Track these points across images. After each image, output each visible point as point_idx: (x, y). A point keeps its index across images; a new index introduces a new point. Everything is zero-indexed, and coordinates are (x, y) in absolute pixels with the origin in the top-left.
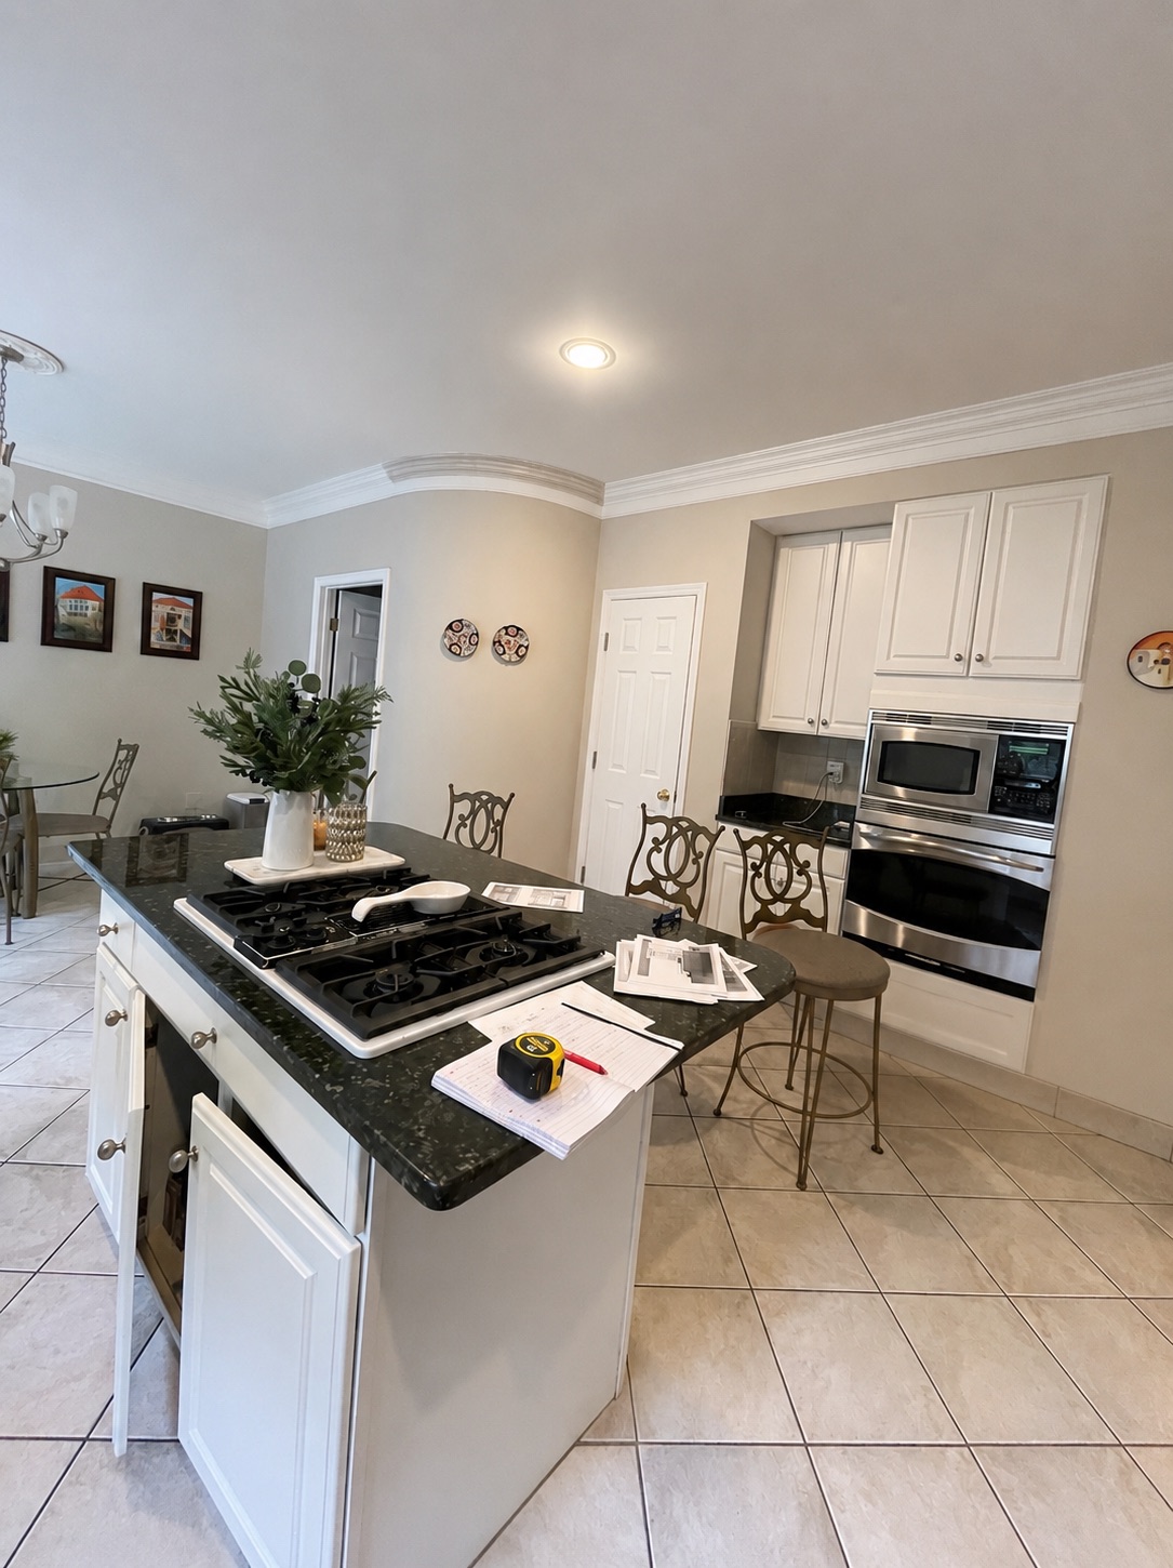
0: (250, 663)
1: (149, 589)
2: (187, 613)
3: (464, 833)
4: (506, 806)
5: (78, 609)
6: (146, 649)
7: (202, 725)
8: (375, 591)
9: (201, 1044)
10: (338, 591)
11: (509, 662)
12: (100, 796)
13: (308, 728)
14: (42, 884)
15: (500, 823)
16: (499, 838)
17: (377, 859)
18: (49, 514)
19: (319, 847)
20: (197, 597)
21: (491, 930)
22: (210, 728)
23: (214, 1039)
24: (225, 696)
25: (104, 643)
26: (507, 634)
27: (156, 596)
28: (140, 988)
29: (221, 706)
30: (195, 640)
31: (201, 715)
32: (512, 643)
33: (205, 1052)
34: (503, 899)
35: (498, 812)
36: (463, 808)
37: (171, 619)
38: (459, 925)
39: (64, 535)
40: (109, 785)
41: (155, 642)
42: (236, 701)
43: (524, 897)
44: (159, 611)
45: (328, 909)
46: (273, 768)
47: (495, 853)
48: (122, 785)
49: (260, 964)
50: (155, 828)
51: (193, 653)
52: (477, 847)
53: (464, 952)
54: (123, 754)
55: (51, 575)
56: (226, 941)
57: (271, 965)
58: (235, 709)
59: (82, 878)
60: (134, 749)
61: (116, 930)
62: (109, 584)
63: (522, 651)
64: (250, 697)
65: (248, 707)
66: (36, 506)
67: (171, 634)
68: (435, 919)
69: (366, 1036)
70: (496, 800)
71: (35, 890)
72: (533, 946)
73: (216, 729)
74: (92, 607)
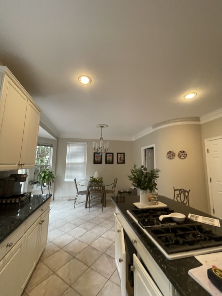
0: (135, 166)
1: (118, 154)
2: (123, 157)
3: (179, 199)
4: (188, 193)
5: (109, 158)
6: (118, 163)
7: (129, 178)
8: (152, 148)
9: (134, 243)
10: (145, 149)
11: (182, 159)
12: (113, 187)
13: (146, 178)
14: (106, 201)
15: (188, 196)
16: (188, 200)
17: (161, 205)
18: (107, 146)
19: (149, 201)
20: (124, 154)
21: (193, 228)
22: (130, 179)
23: (136, 242)
24: (132, 173)
25: (112, 163)
26: (181, 153)
27: (119, 154)
28: (122, 226)
29: (131, 174)
30: (124, 161)
31: (129, 177)
32: (183, 154)
33: (135, 244)
34: (194, 219)
35: (186, 194)
36: (177, 192)
37: (121, 158)
38: (184, 225)
39: (108, 148)
40: (114, 185)
41: (119, 162)
42: (133, 174)
43: (200, 219)
44: (119, 157)
45: (154, 216)
46: (141, 186)
47: (187, 205)
48: (116, 185)
49: (143, 228)
50: (120, 192)
51: (124, 163)
52: (182, 202)
53: (188, 234)
54: (115, 180)
55: (106, 153)
56: (136, 221)
57: (145, 228)
58: (134, 175)
59: (111, 201)
60: (117, 179)
61: (118, 214)
62: (113, 154)
63: (185, 156)
64: (135, 173)
65: (135, 174)
66: (105, 145)
67: (121, 160)
68: (178, 223)
69: (169, 253)
70: (186, 191)
71: (105, 202)
72: (208, 236)
73: (131, 179)
74: (111, 158)
